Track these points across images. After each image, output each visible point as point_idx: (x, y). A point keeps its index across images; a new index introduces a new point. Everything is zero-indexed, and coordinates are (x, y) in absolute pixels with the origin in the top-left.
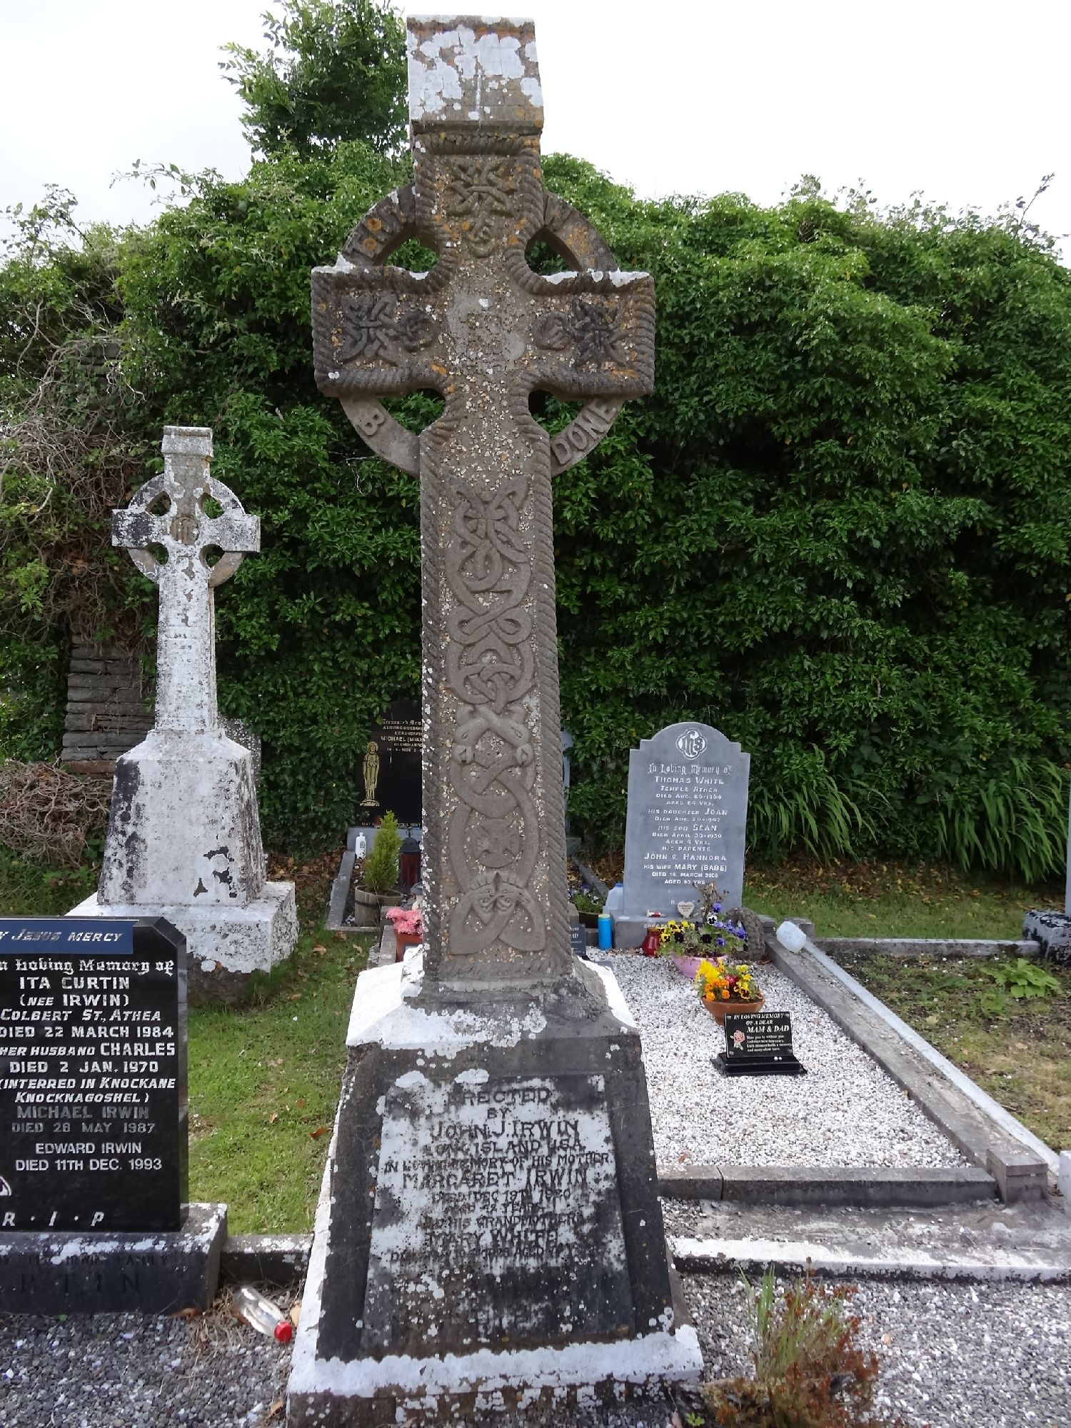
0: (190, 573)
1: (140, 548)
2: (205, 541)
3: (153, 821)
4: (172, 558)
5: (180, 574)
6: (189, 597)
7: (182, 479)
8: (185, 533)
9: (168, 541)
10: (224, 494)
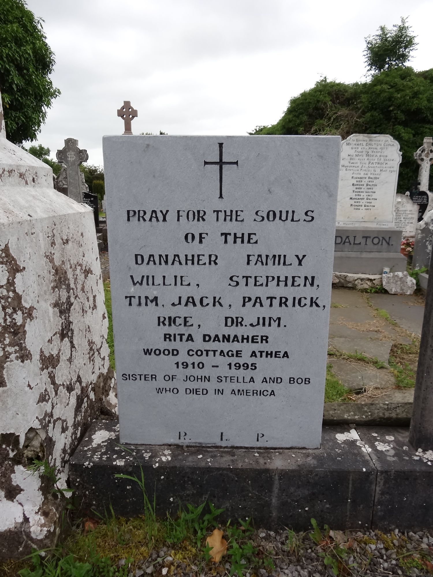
1: (419, 159)
7: (428, 147)
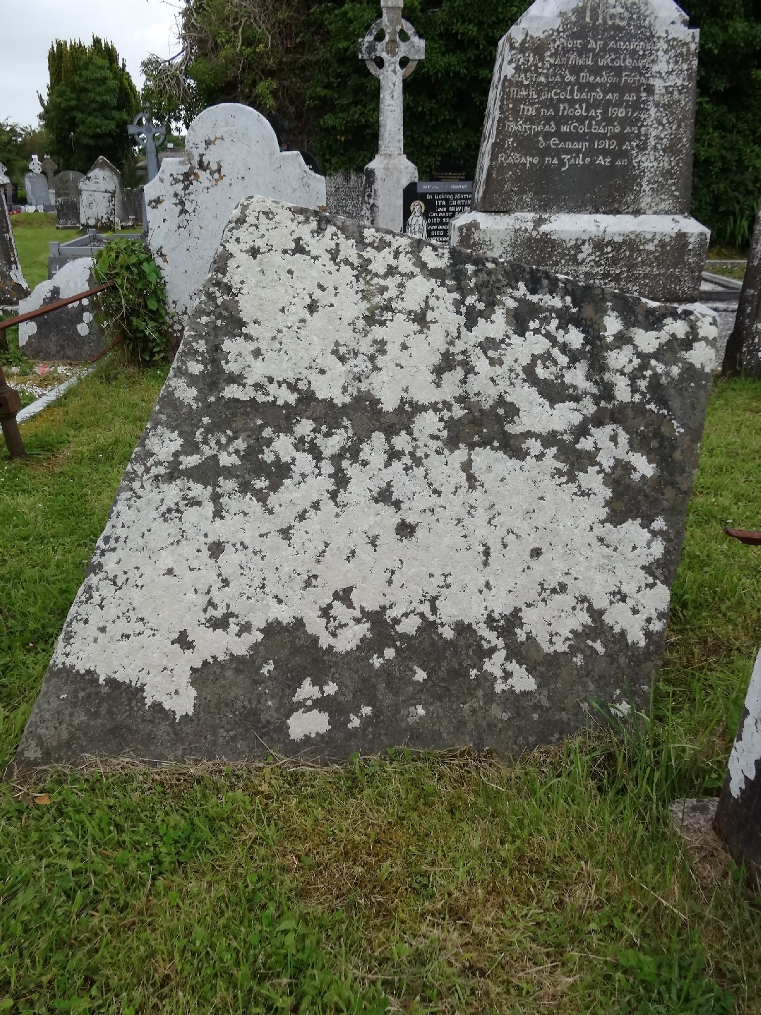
0: (394, 71)
2: (401, 55)
3: (382, 197)
4: (386, 64)
5: (390, 73)
6: (394, 84)
8: (392, 52)
9: (384, 55)
10: (410, 29)
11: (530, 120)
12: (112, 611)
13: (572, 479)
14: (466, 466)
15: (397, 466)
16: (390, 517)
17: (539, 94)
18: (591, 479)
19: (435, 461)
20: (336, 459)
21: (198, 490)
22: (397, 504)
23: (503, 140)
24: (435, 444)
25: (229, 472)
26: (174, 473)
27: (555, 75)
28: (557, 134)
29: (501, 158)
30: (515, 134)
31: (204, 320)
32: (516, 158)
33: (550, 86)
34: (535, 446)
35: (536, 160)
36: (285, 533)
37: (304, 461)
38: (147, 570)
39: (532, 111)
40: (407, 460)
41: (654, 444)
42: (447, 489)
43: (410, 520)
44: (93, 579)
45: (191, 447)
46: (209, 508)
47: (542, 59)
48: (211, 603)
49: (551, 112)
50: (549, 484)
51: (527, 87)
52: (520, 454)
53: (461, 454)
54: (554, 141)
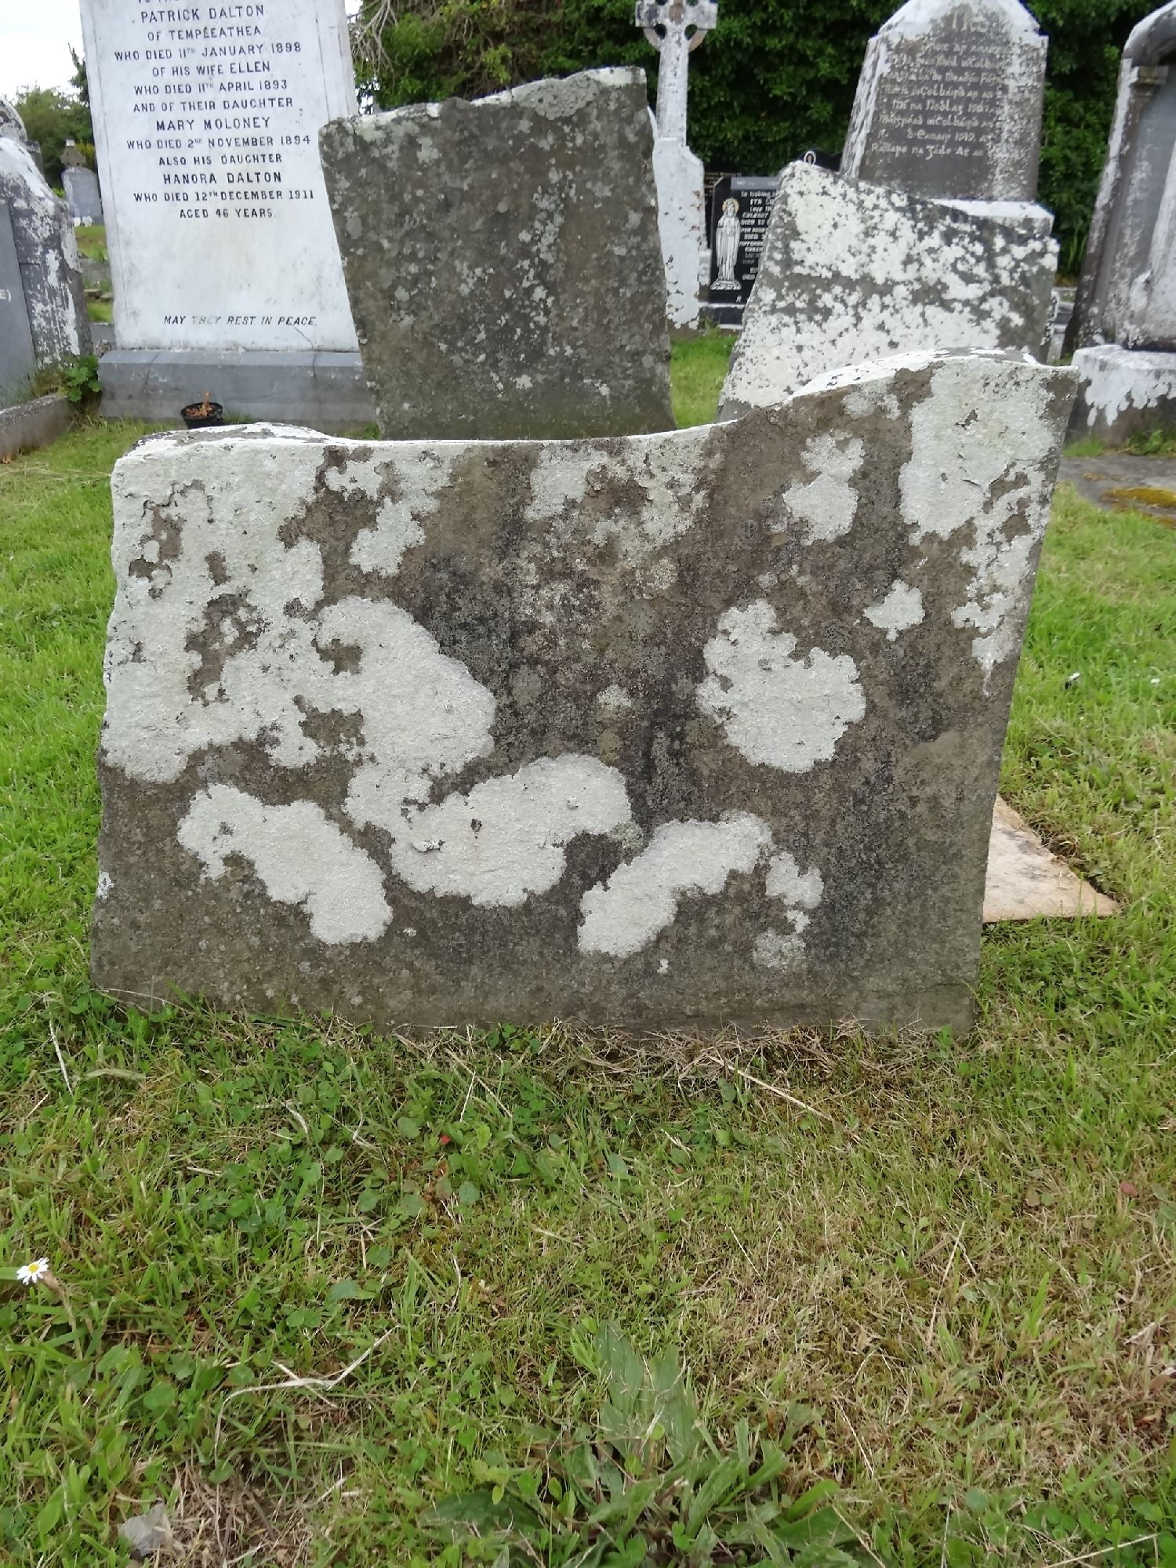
0: (679, 43)
2: (687, 22)
4: (669, 33)
5: (673, 44)
6: (678, 59)
8: (677, 18)
9: (667, 22)
11: (901, 113)
12: (753, 375)
13: (978, 324)
14: (923, 314)
15: (886, 313)
16: (884, 339)
17: (910, 90)
18: (988, 324)
19: (905, 311)
20: (855, 307)
21: (786, 319)
22: (888, 332)
23: (877, 131)
24: (905, 303)
25: (801, 311)
26: (774, 310)
27: (924, 73)
28: (925, 126)
29: (874, 146)
30: (888, 126)
31: (779, 230)
32: (886, 147)
33: (919, 84)
34: (958, 306)
35: (905, 150)
36: (833, 342)
37: (839, 308)
38: (767, 357)
39: (903, 105)
40: (891, 310)
41: (1023, 308)
42: (913, 326)
43: (895, 340)
44: (741, 359)
45: (780, 297)
46: (793, 328)
47: (914, 59)
48: (800, 374)
49: (919, 107)
50: (966, 326)
51: (900, 84)
52: (952, 311)
53: (919, 308)
54: (921, 133)
